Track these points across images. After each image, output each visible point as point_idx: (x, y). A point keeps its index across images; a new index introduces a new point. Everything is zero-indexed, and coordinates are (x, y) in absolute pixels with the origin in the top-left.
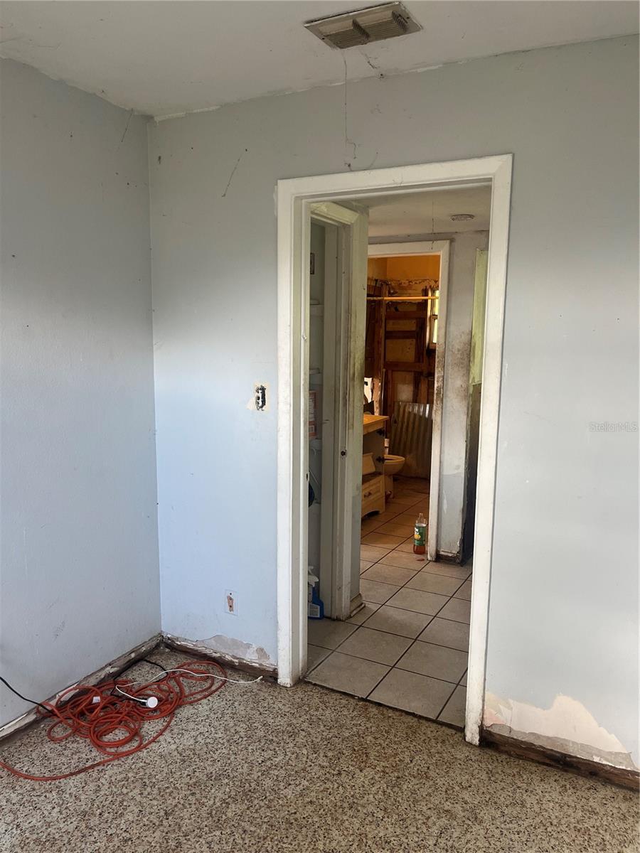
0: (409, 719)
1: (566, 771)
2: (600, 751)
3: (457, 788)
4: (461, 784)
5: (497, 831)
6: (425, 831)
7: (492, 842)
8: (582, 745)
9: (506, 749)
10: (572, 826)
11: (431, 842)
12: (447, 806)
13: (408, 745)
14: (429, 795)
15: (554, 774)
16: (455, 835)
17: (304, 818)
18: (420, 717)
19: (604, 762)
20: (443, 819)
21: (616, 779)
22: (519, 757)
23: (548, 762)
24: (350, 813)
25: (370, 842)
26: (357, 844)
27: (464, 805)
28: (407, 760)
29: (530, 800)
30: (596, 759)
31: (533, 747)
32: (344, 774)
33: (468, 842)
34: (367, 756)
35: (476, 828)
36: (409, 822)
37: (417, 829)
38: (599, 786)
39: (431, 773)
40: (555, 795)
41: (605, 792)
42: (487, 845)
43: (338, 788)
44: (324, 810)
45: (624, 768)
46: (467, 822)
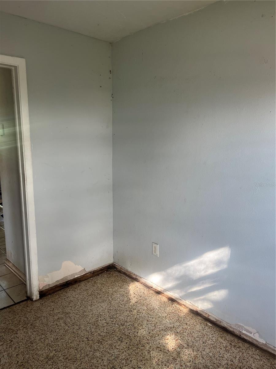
0: (5, 310)
1: (68, 287)
2: (76, 273)
3: (51, 312)
4: (50, 310)
5: (76, 311)
6: (61, 327)
7: (79, 314)
8: (71, 275)
9: (48, 293)
10: (88, 296)
11: (67, 328)
12: (56, 318)
13: (18, 316)
14: (47, 320)
15: (67, 290)
16: (69, 321)
17: (23, 360)
18: (8, 307)
19: (78, 276)
20: (61, 321)
21: (81, 279)
22: (53, 293)
23: (62, 288)
24: (34, 345)
25: (53, 344)
26: (50, 348)
27: (60, 314)
28: (26, 319)
29: (72, 299)
30: (76, 277)
31: (57, 286)
32: (13, 340)
33: (74, 319)
34: (11, 329)
35: (71, 315)
36: (54, 330)
37: (58, 329)
38: (79, 284)
39: (39, 316)
40: (74, 293)
41: (83, 284)
42: (79, 315)
43: (18, 344)
44: (26, 352)
45: (83, 274)
46: (67, 316)
